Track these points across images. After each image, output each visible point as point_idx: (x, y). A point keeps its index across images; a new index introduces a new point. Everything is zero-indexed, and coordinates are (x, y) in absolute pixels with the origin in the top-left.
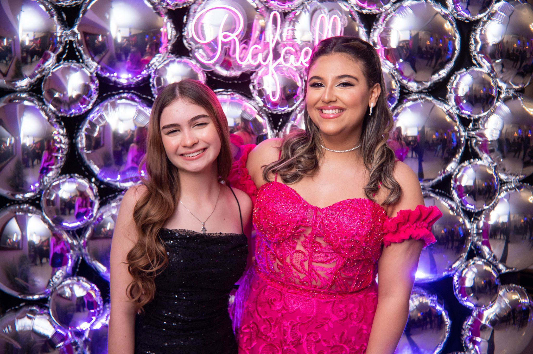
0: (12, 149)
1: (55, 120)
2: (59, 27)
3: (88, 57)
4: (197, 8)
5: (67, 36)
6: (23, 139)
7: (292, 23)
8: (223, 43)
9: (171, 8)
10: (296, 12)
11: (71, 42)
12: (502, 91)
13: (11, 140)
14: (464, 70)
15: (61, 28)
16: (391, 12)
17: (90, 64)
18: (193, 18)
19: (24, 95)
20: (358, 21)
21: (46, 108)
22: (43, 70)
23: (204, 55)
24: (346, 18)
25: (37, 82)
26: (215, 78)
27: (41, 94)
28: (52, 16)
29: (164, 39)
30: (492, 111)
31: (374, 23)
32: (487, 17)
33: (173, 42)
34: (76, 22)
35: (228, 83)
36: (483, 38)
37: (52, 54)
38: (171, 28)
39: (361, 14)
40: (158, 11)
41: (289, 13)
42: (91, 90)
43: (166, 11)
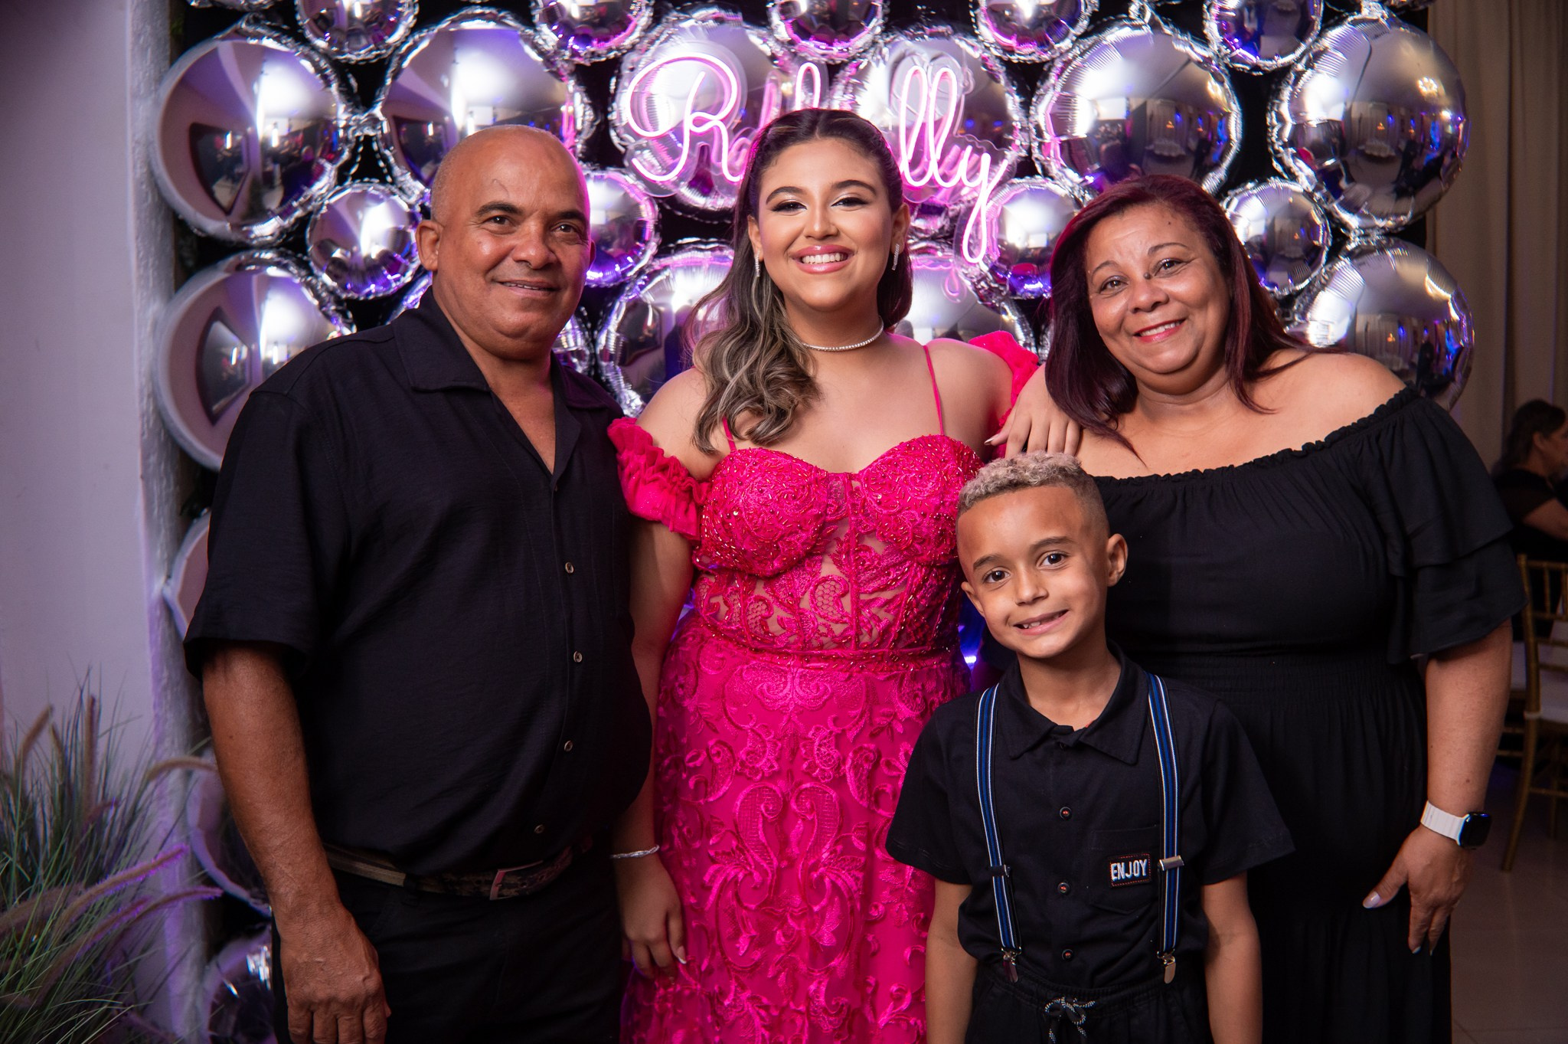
0: (243, 371)
1: (333, 307)
2: (342, 107)
3: (405, 171)
4: (639, 61)
5: (360, 126)
6: (266, 350)
7: (850, 90)
8: (694, 137)
9: (582, 62)
10: (861, 63)
11: (368, 140)
12: (1352, 235)
13: (240, 353)
14: (1250, 185)
15: (346, 110)
16: (1074, 58)
17: (408, 185)
18: (630, 82)
19: (268, 255)
20: (1003, 82)
21: (314, 281)
22: (309, 201)
23: (655, 162)
24: (970, 74)
25: (296, 227)
26: (680, 214)
27: (305, 253)
28: (328, 84)
29: (568, 129)
30: (1323, 281)
31: (1039, 84)
32: (1304, 61)
33: (585, 136)
34: (379, 96)
35: (711, 224)
36: (1297, 111)
37: (328, 166)
38: (583, 105)
39: (1008, 64)
40: (554, 69)
41: (842, 66)
42: (410, 241)
43: (573, 68)
